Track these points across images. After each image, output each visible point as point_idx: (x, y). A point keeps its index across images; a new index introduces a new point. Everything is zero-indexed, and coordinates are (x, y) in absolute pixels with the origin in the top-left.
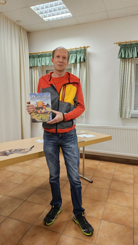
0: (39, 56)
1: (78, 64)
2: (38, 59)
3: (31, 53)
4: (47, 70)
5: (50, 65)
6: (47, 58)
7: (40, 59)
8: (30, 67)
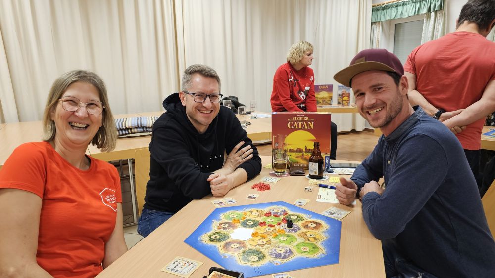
0: (383, 9)
1: (433, 14)
2: (383, 12)
3: (374, 5)
4: (395, 25)
5: (396, 18)
6: (393, 9)
7: (385, 11)
8: (372, 23)
